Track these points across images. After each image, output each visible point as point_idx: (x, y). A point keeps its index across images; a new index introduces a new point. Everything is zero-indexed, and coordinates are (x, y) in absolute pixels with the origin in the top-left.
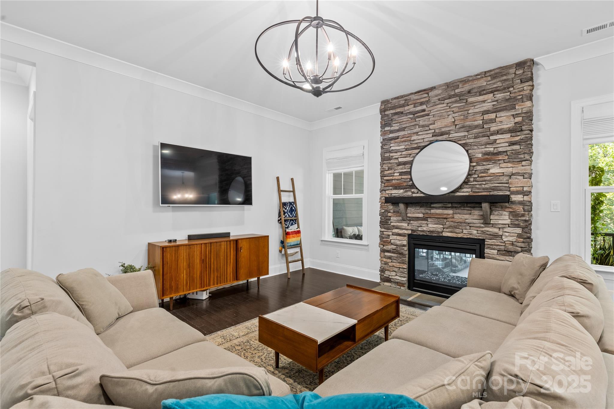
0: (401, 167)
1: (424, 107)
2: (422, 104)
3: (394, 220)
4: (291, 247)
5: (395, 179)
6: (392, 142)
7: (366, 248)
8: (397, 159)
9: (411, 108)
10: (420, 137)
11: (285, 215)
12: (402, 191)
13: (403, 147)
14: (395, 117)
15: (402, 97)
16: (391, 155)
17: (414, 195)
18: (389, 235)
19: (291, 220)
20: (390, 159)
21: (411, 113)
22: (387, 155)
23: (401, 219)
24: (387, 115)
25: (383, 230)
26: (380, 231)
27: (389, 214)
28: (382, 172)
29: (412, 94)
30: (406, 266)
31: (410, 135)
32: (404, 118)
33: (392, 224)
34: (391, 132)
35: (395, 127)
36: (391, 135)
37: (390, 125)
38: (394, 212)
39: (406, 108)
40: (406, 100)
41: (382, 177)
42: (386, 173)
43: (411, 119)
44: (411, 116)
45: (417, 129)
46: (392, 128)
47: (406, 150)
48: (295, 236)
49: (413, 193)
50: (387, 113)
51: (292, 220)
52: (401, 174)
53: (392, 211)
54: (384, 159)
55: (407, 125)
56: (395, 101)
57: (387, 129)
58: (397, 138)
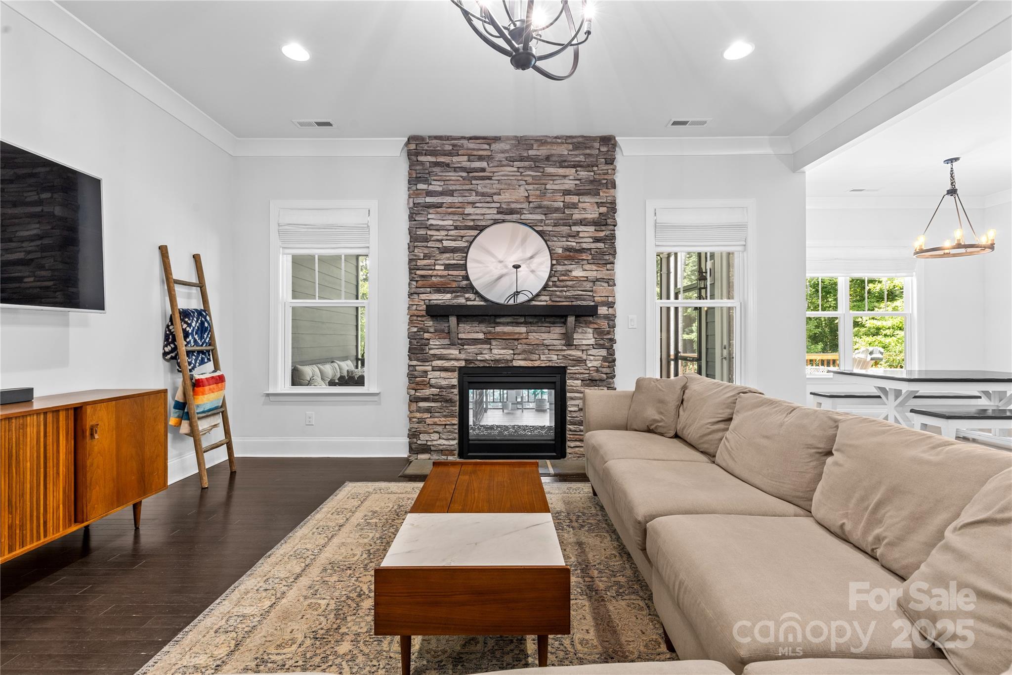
0: (448, 255)
1: (484, 164)
2: (481, 158)
3: (436, 345)
4: (204, 415)
5: (436, 276)
6: (431, 211)
7: (375, 398)
8: (441, 241)
9: (461, 161)
10: (478, 211)
11: (188, 340)
12: (449, 296)
13: (451, 223)
14: (437, 170)
15: (448, 138)
16: (429, 233)
17: (469, 303)
18: (426, 372)
19: (199, 352)
20: (426, 239)
21: (463, 169)
22: (422, 232)
23: (449, 343)
24: (422, 163)
25: (414, 363)
26: (409, 366)
27: (426, 335)
28: (410, 260)
29: (463, 138)
30: (456, 421)
31: (463, 205)
32: (452, 175)
33: (432, 352)
34: (429, 193)
35: (436, 186)
36: (429, 200)
37: (426, 181)
38: (436, 331)
39: (455, 159)
40: (454, 145)
41: (413, 269)
42: (420, 263)
43: (464, 178)
44: (464, 174)
45: (473, 198)
46: (431, 188)
47: (456, 228)
48: (214, 389)
49: (468, 299)
50: (421, 158)
51: (202, 352)
52: (448, 267)
53: (432, 330)
54: (415, 239)
55: (458, 187)
56: (435, 141)
57: (421, 186)
58: (439, 206)
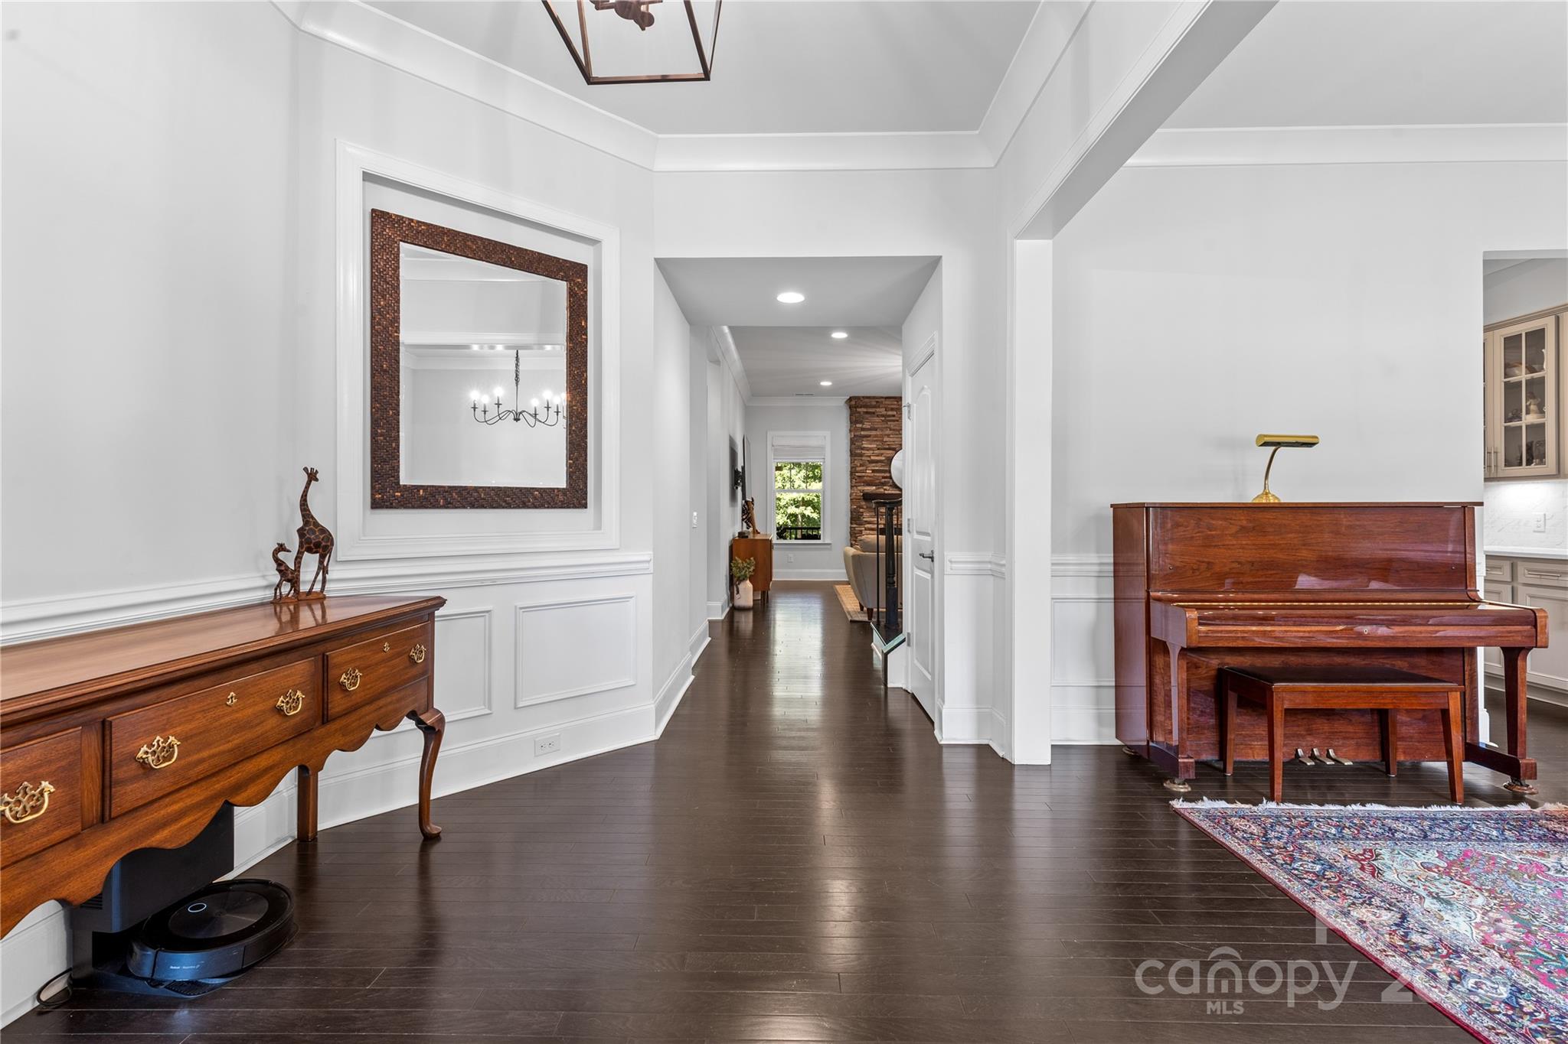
0: (874, 464)
1: (895, 413)
2: (892, 409)
3: (867, 516)
5: (867, 476)
6: (864, 439)
7: (829, 547)
8: (870, 456)
9: (882, 411)
10: (891, 440)
12: (874, 488)
13: (875, 446)
14: (867, 416)
15: (874, 398)
16: (863, 452)
17: (886, 492)
18: (861, 531)
20: (861, 455)
21: (883, 416)
22: (859, 451)
24: (859, 412)
25: (855, 526)
26: (851, 527)
27: (861, 510)
28: (852, 468)
29: (882, 397)
31: (882, 436)
32: (877, 419)
33: (865, 519)
34: (863, 429)
35: (867, 425)
36: (862, 433)
37: (861, 422)
38: (867, 507)
39: (878, 410)
40: (877, 402)
41: (852, 473)
42: (858, 469)
43: (883, 421)
44: (883, 419)
45: (888, 432)
46: (864, 426)
47: (878, 449)
49: (885, 490)
50: (858, 410)
52: (873, 471)
53: (865, 507)
54: (853, 454)
55: (880, 426)
56: (866, 400)
57: (858, 425)
58: (869, 436)
